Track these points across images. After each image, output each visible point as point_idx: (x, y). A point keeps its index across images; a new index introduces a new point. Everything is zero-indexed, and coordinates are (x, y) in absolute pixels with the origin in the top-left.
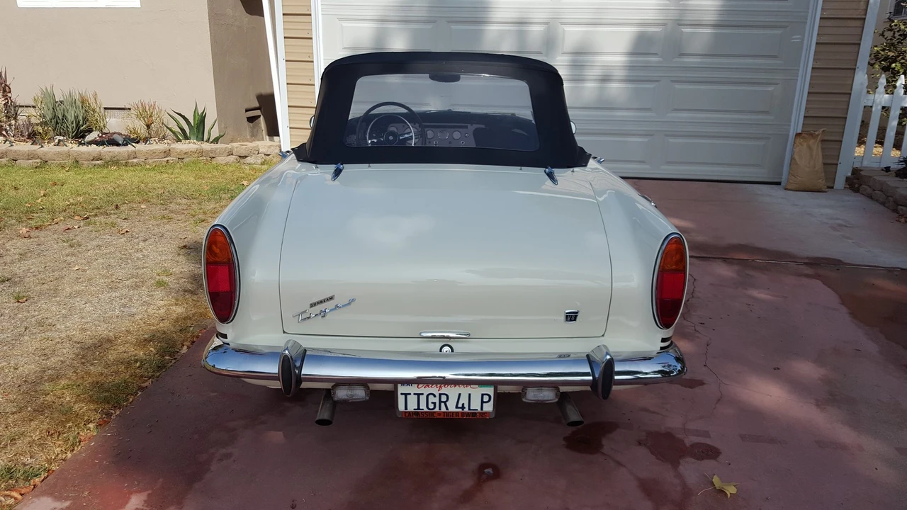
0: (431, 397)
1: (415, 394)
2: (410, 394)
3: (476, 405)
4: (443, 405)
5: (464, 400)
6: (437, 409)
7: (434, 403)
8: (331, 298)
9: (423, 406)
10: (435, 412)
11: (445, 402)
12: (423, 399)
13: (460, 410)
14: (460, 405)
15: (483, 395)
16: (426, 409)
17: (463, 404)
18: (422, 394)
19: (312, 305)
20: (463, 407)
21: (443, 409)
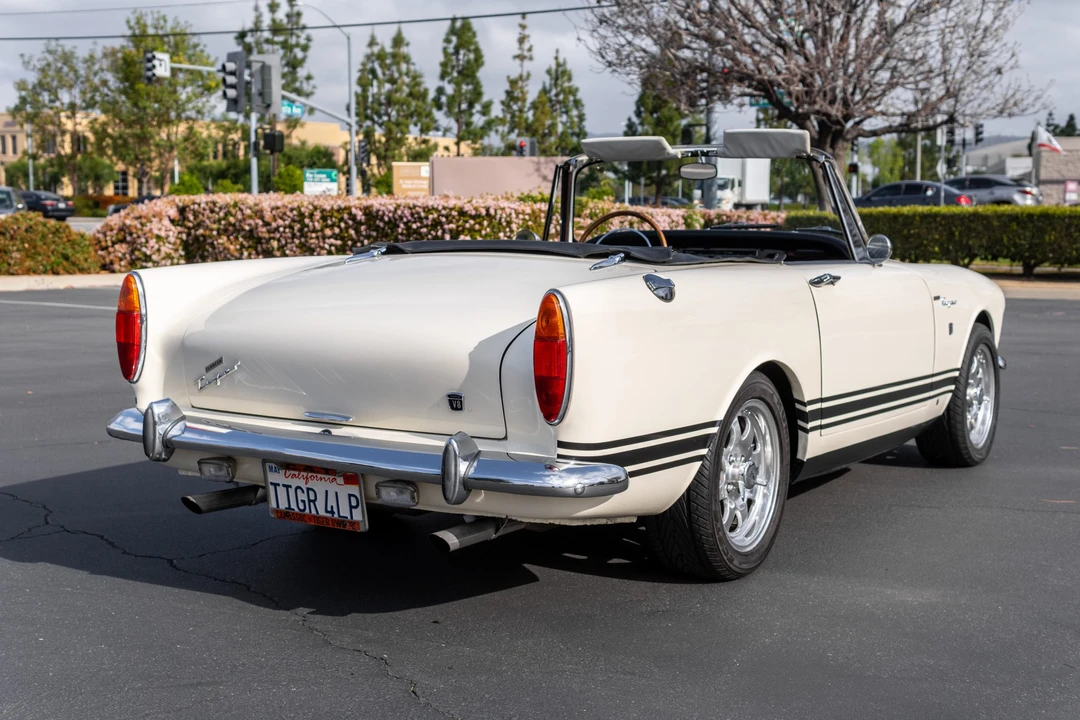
0: (299, 491)
1: (284, 485)
2: (279, 485)
3: (345, 512)
4: (312, 504)
5: (332, 502)
6: (307, 511)
7: (303, 501)
8: (220, 361)
9: (294, 506)
10: (304, 515)
11: (314, 501)
12: (292, 491)
13: (329, 515)
14: (329, 509)
15: (350, 496)
16: (296, 510)
17: (332, 507)
18: (290, 486)
19: (208, 369)
20: (332, 512)
21: (314, 512)
